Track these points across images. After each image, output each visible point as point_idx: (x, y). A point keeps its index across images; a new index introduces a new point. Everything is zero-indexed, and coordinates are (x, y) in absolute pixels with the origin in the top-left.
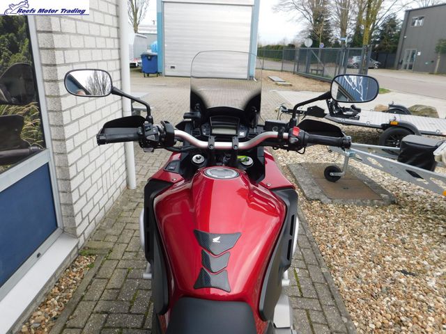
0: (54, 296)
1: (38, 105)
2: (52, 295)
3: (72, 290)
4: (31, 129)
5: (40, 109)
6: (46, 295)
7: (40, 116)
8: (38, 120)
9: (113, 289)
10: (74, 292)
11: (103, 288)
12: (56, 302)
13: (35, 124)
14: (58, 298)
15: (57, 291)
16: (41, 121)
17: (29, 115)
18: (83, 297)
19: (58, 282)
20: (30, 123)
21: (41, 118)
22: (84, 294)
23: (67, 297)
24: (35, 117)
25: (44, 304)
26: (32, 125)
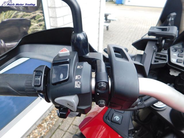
0: (46, 121)
1: (43, 13)
2: (45, 121)
3: (55, 120)
4: (36, 28)
5: (44, 16)
6: (43, 120)
7: (44, 20)
8: (42, 23)
9: (76, 125)
10: (56, 121)
11: (70, 123)
12: (46, 126)
13: (41, 25)
14: (48, 122)
15: (48, 118)
16: (45, 23)
17: (35, 19)
18: (59, 126)
19: (51, 112)
20: (36, 24)
21: (45, 22)
22: (60, 124)
23: (52, 124)
24: (40, 21)
25: (40, 126)
26: (38, 26)
